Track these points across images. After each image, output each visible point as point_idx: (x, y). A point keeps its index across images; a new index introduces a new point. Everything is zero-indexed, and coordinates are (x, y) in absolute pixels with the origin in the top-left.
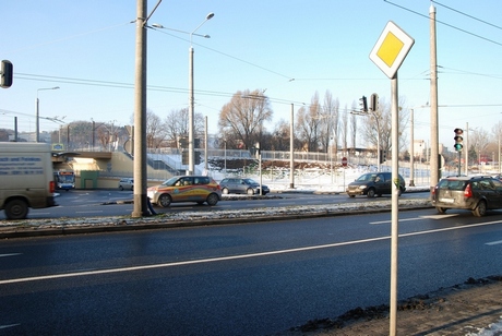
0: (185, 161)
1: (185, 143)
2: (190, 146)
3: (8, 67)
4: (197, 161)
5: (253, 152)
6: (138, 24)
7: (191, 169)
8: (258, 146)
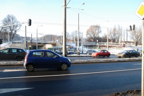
0: (76, 45)
1: (76, 40)
2: (78, 41)
3: (30, 21)
4: (80, 45)
5: (96, 43)
6: (64, 7)
7: (78, 48)
8: (98, 41)
